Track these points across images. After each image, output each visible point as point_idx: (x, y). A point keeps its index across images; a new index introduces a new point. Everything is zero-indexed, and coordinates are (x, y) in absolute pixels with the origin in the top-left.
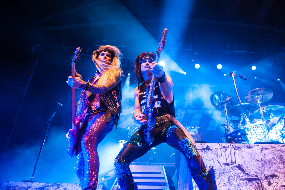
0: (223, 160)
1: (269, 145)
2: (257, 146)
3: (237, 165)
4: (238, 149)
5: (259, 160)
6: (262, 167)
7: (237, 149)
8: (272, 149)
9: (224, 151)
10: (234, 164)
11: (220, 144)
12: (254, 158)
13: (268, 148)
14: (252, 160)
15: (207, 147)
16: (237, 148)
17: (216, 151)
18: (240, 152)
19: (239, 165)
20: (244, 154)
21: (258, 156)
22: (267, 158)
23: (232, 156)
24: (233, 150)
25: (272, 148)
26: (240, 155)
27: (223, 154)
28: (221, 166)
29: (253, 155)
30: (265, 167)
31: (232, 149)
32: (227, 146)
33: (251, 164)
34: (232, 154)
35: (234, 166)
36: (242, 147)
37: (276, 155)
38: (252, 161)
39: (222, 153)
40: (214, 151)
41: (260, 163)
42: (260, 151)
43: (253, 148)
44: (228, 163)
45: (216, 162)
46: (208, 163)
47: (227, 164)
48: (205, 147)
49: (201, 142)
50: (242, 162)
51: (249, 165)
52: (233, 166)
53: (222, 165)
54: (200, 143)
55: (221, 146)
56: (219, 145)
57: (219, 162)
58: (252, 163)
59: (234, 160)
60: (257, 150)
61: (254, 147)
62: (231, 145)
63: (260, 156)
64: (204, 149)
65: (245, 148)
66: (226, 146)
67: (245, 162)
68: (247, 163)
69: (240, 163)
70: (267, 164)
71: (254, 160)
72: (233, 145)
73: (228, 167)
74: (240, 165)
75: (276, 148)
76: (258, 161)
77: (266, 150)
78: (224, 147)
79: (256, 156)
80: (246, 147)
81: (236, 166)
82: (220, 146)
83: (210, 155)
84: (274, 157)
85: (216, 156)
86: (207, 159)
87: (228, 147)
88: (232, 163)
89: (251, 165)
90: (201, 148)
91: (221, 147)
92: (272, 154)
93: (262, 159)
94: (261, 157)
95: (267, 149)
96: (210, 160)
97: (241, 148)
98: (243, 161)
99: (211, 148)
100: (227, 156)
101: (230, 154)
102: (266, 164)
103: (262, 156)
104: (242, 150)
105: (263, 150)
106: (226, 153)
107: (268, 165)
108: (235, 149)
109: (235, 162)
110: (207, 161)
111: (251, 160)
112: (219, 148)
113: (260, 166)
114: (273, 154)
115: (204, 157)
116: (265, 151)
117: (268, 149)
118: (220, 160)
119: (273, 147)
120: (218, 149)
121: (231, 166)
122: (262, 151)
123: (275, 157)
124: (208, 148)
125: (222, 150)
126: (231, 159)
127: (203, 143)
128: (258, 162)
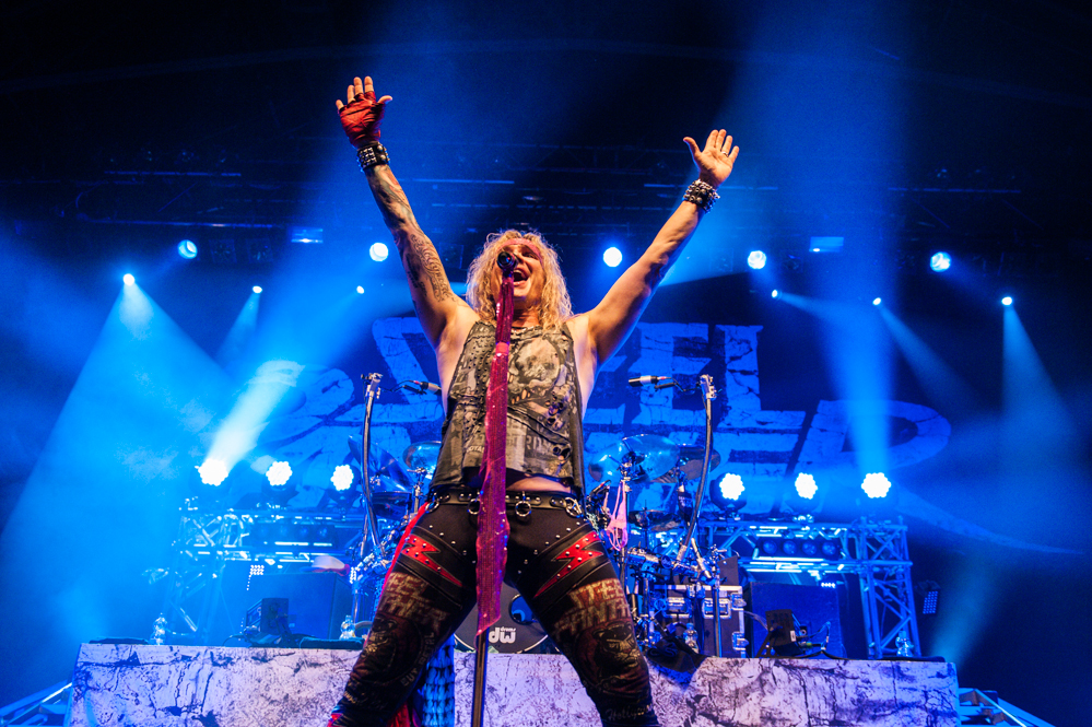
0: (165, 698)
1: (328, 651)
2: (288, 655)
3: (205, 714)
4: (225, 665)
5: (278, 698)
6: (279, 721)
7: (220, 666)
8: (333, 667)
9: (179, 669)
10: (198, 710)
11: (175, 647)
12: (263, 692)
13: (322, 661)
14: (257, 698)
15: (130, 658)
16: (220, 662)
17: (155, 669)
18: (228, 673)
19: (210, 713)
20: (237, 681)
21: (278, 687)
22: (303, 695)
23: (200, 685)
24: (208, 667)
25: (333, 662)
26: (224, 685)
27: (174, 681)
28: (155, 715)
29: (263, 684)
30: (289, 720)
31: (206, 665)
32: (194, 655)
33: (247, 711)
34: (200, 680)
35: (193, 718)
36: (240, 658)
37: (338, 686)
38: (256, 702)
39: (172, 676)
40: (149, 669)
41: (279, 708)
42: (292, 671)
43: (272, 662)
44: (179, 706)
45: (144, 701)
46: (119, 705)
47: (175, 711)
48: (126, 657)
49: (116, 642)
50: (223, 703)
51: (241, 715)
52: (191, 714)
53: (159, 713)
54: (113, 646)
55: (175, 654)
56: (172, 649)
57: (152, 705)
58: (252, 709)
59: (200, 698)
60: (282, 669)
61: (276, 658)
62: (209, 652)
63: (285, 687)
64: (120, 663)
65: (245, 663)
66: (190, 655)
67: (232, 703)
68: (236, 709)
69: (215, 708)
70: (298, 711)
71: (262, 700)
72: (212, 653)
73: (176, 718)
74: (215, 713)
75: (346, 663)
76: (272, 702)
77: (312, 668)
78: (185, 658)
79: (273, 687)
80: (253, 658)
81: (201, 716)
82: (171, 654)
83: (131, 681)
84: (330, 692)
85: (149, 685)
86: (121, 693)
87: (195, 658)
88: (191, 707)
89: (246, 714)
90: (112, 661)
91: (174, 658)
92: (325, 683)
93: (286, 697)
94: (288, 689)
95: (315, 665)
96: (130, 697)
97: (235, 660)
98: (225, 703)
99: (141, 662)
100: (184, 684)
101: (196, 679)
102: (294, 712)
103: (291, 688)
104: (236, 668)
105: (303, 668)
106: (184, 678)
107: (299, 715)
108: (215, 664)
109: (202, 705)
110: (119, 699)
111: (253, 698)
112: (168, 661)
113: (274, 717)
114: (329, 682)
115: (112, 689)
116: (307, 672)
117: (320, 665)
118: (157, 699)
119: (340, 660)
120: (162, 664)
121: (184, 715)
122: (296, 671)
123: (333, 690)
124: (133, 662)
125: (173, 668)
126: (194, 696)
127: (123, 645)
128: (271, 707)
